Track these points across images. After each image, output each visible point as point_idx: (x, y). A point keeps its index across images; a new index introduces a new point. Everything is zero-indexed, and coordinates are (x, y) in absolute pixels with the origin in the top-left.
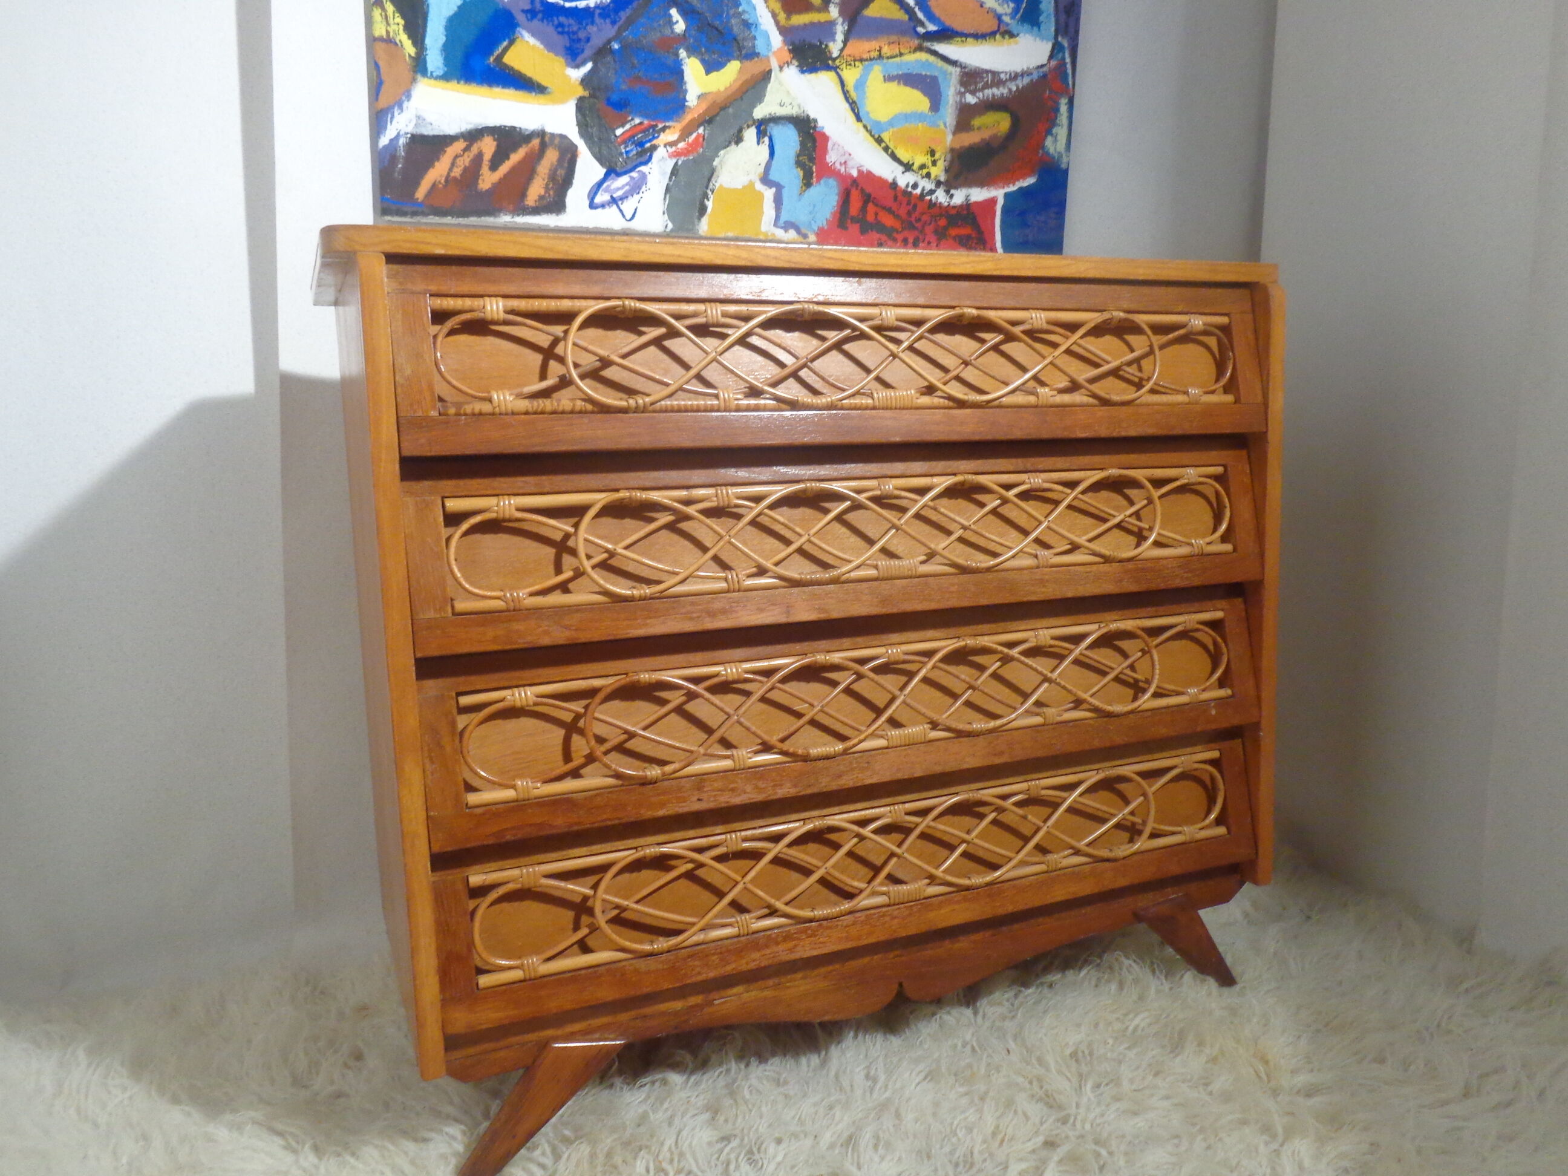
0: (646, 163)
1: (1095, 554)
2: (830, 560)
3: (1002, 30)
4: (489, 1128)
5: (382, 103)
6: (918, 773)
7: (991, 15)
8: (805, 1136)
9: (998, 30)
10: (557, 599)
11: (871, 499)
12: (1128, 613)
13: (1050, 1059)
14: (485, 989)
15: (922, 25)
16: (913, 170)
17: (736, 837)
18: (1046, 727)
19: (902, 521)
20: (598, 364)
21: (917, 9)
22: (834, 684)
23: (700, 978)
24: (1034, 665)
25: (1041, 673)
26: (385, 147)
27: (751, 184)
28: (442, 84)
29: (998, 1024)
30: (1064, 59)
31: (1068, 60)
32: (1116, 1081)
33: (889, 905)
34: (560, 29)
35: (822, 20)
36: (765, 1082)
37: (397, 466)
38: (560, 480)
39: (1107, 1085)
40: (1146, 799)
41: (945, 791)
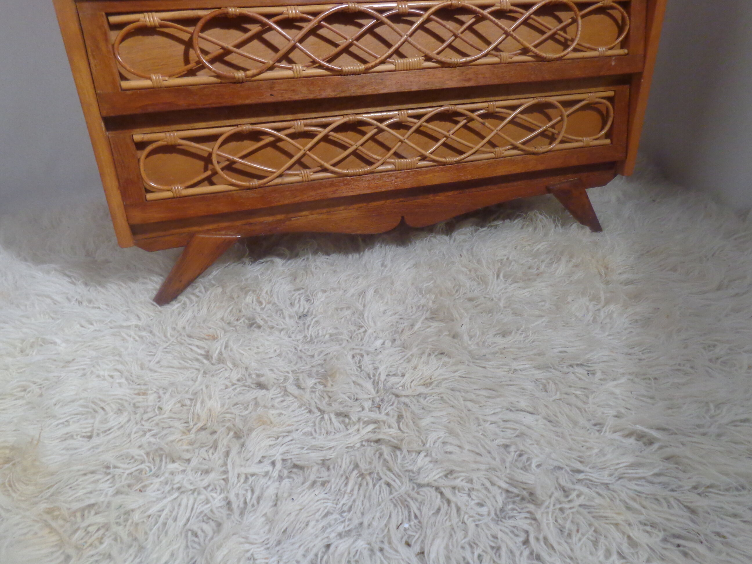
6: (415, 88)
8: (339, 290)
13: (484, 263)
14: (150, 201)
17: (301, 123)
18: (500, 65)
22: (359, 26)
23: (279, 204)
24: (498, 23)
25: (502, 28)
29: (461, 244)
33: (395, 170)
36: (325, 264)
40: (562, 120)
41: (434, 104)
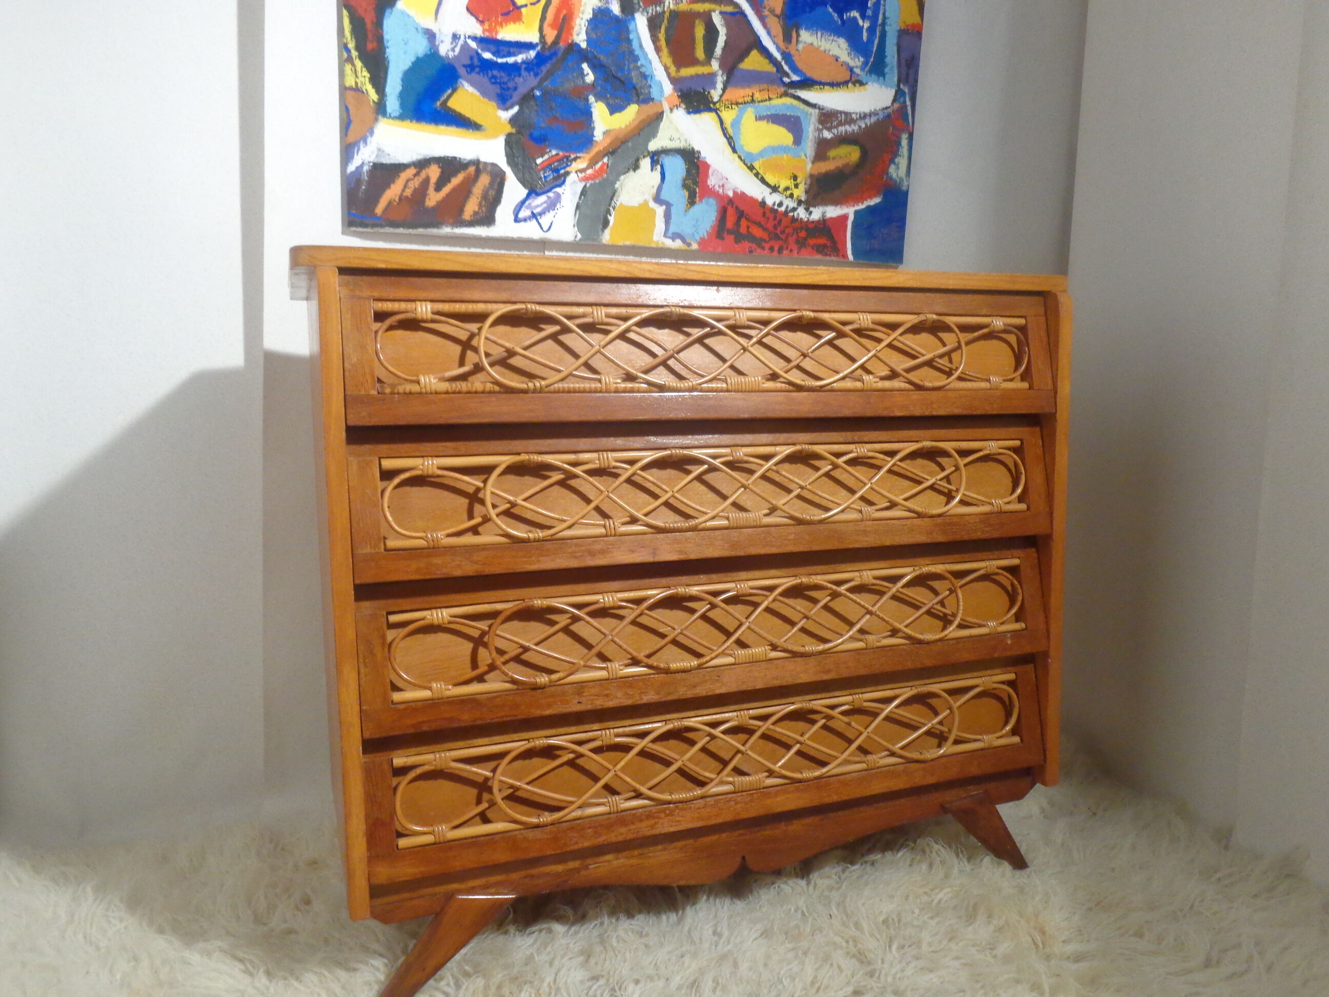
0: (560, 186)
1: (910, 510)
2: (691, 512)
3: (853, 79)
4: (405, 960)
5: (351, 138)
6: (760, 685)
7: (844, 67)
8: (659, 978)
9: (851, 79)
10: (469, 539)
11: (724, 463)
12: (939, 559)
13: (865, 924)
14: (401, 849)
15: (788, 75)
16: (779, 192)
17: (610, 734)
18: (867, 651)
19: (750, 482)
20: (505, 354)
21: (783, 63)
22: (692, 611)
23: (576, 847)
24: (858, 600)
25: (863, 607)
26: (353, 173)
27: (646, 203)
28: (398, 122)
29: (826, 893)
30: (905, 102)
31: (908, 103)
32: (918, 944)
33: (734, 793)
34: (493, 81)
35: (706, 72)
36: (630, 933)
37: (344, 434)
38: (472, 445)
39: (910, 946)
40: (952, 712)
41: (783, 701)
